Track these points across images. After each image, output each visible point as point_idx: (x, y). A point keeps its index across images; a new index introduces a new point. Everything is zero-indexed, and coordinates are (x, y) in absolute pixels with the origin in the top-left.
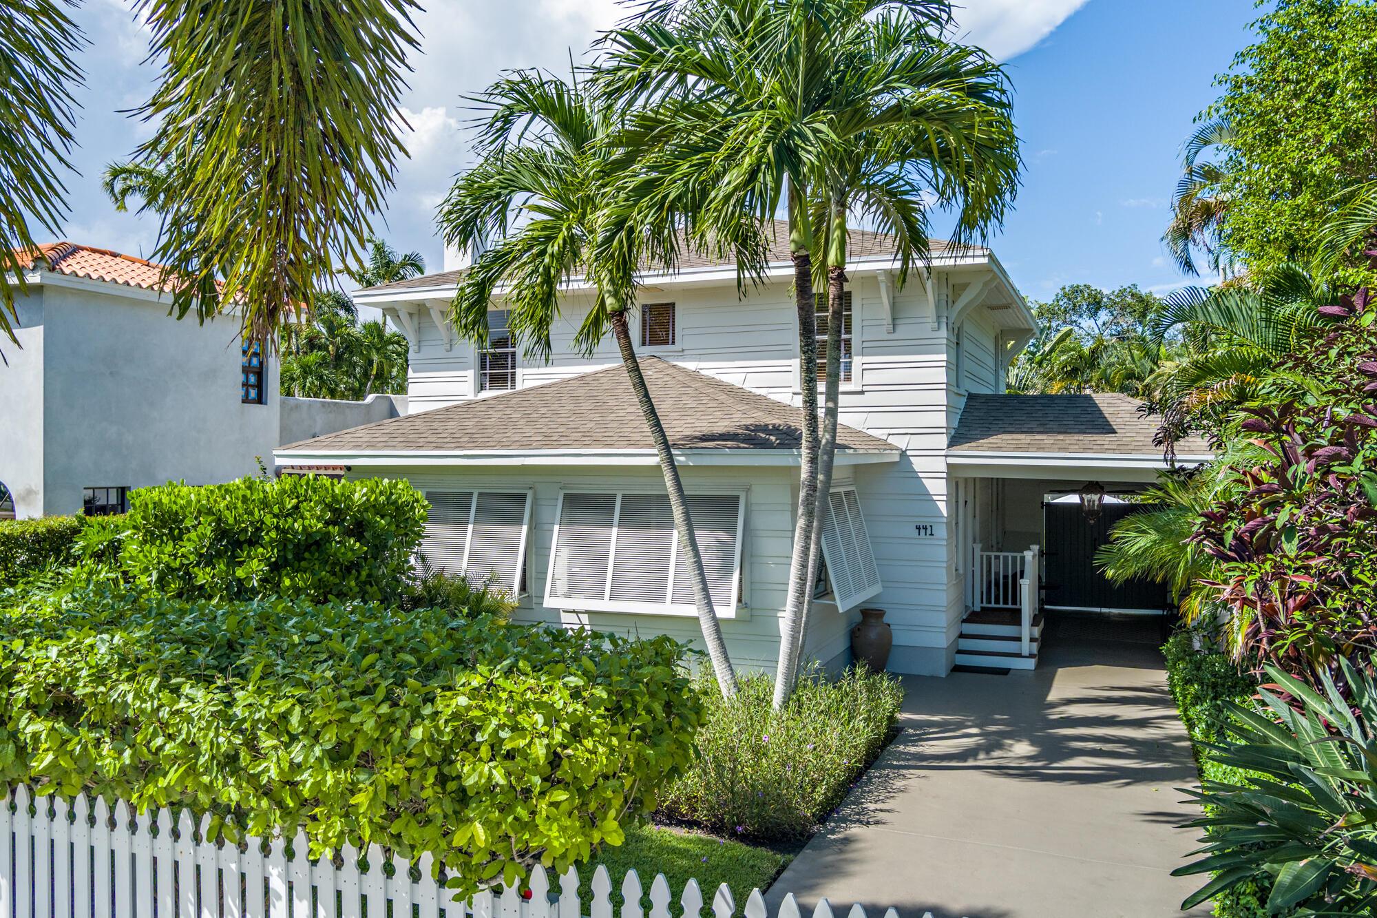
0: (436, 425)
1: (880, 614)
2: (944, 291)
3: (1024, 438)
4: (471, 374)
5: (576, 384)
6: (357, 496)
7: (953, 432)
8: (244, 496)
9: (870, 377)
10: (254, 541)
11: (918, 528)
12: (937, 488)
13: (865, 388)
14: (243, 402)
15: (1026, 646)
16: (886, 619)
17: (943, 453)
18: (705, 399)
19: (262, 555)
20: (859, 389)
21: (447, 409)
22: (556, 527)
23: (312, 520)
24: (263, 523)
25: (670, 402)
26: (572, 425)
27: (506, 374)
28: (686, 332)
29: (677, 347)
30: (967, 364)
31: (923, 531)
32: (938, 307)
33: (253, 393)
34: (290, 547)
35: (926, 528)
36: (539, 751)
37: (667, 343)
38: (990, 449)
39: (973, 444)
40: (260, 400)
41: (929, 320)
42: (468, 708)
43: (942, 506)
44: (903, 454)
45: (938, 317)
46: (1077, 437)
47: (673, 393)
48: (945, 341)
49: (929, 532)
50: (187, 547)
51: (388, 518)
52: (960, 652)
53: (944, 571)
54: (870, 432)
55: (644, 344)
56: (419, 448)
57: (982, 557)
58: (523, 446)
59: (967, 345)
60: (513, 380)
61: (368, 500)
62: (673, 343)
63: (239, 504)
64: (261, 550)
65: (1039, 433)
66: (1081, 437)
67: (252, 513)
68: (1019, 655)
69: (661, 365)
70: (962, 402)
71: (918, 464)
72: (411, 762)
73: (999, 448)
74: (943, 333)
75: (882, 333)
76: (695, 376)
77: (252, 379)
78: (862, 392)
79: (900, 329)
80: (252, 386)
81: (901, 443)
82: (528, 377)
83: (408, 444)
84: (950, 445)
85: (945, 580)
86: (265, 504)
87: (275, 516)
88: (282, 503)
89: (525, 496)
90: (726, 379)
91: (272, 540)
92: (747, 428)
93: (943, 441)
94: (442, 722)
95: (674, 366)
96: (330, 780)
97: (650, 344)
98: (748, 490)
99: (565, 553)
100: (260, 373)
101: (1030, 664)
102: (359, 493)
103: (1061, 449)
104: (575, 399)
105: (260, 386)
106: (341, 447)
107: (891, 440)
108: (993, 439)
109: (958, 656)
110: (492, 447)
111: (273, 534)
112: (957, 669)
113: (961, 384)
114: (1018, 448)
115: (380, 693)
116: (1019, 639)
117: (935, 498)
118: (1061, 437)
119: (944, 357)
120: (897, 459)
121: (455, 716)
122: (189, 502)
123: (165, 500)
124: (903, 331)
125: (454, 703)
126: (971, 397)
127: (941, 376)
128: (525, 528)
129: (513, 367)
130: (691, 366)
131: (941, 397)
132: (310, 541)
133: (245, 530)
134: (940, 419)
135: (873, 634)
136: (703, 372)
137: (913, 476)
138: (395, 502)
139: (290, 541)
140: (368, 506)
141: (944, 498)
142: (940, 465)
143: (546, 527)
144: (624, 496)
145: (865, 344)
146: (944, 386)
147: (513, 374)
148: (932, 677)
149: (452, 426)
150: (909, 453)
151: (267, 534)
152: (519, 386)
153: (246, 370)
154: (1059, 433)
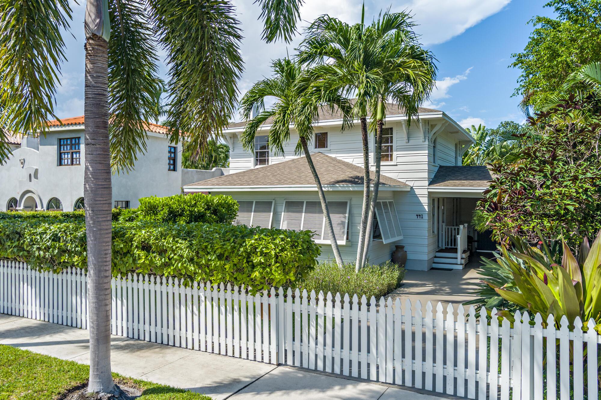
0: (240, 177)
1: (403, 247)
2: (427, 127)
3: (458, 182)
4: (252, 159)
5: (290, 163)
6: (215, 201)
7: (431, 180)
8: (178, 200)
9: (400, 160)
10: (181, 215)
11: (417, 216)
12: (424, 201)
13: (398, 164)
14: (169, 170)
15: (459, 261)
16: (405, 249)
17: (427, 187)
18: (337, 167)
19: (184, 219)
20: (396, 164)
21: (244, 172)
22: (283, 213)
23: (200, 208)
24: (184, 208)
25: (324, 169)
26: (288, 177)
27: (265, 159)
28: (331, 143)
29: (328, 149)
30: (438, 154)
31: (419, 217)
32: (424, 133)
33: (172, 167)
34: (193, 217)
35: (420, 216)
36: (273, 253)
37: (325, 147)
38: (444, 186)
39: (438, 184)
40: (174, 170)
41: (421, 138)
42: (254, 243)
43: (426, 208)
44: (412, 188)
45: (425, 137)
46: (477, 181)
47: (325, 166)
48: (427, 146)
49: (421, 217)
50: (159, 217)
51: (225, 209)
52: (434, 263)
53: (427, 231)
54: (399, 180)
55: (316, 148)
56: (235, 185)
57: (446, 228)
58: (271, 184)
59: (438, 147)
60: (268, 161)
61: (218, 202)
62: (327, 147)
63: (177, 202)
64: (184, 218)
65: (464, 180)
66: (479, 181)
67: (180, 205)
68: (457, 264)
69: (322, 156)
70: (436, 169)
71: (417, 192)
72: (240, 258)
73: (448, 186)
74: (427, 143)
75: (404, 142)
76: (334, 159)
77: (172, 162)
78: (397, 165)
79: (410, 141)
80: (172, 164)
81: (411, 184)
82: (273, 160)
83: (231, 184)
84: (429, 185)
85: (427, 235)
86: (185, 202)
87: (189, 206)
88: (191, 202)
89: (272, 202)
90: (346, 160)
91: (187, 214)
92: (351, 177)
93: (426, 183)
94: (248, 247)
95: (327, 156)
96: (218, 263)
97: (318, 148)
98: (351, 200)
99: (286, 222)
100: (174, 160)
101: (461, 267)
102: (216, 200)
103: (470, 186)
104: (290, 168)
105: (174, 164)
106: (207, 185)
107: (407, 183)
108: (446, 183)
109: (434, 264)
110: (260, 185)
111: (188, 212)
112: (433, 269)
113: (436, 162)
114: (455, 186)
115: (232, 240)
116: (457, 258)
117: (423, 204)
118: (471, 181)
119: (427, 152)
120: (409, 190)
121: (251, 245)
122: (160, 202)
123: (152, 201)
124: (412, 142)
125: (251, 242)
126: (441, 167)
127: (426, 159)
128: (272, 214)
129: (268, 157)
130: (333, 156)
131: (426, 167)
132: (200, 215)
133: (178, 211)
134: (426, 175)
135: (400, 254)
136: (338, 158)
137: (415, 196)
138: (227, 203)
139: (193, 215)
140: (219, 205)
141: (427, 204)
142: (426, 192)
143: (280, 213)
144: (307, 202)
145: (398, 147)
146: (427, 163)
147: (268, 159)
148: (422, 271)
149: (246, 178)
150: (414, 188)
151: (186, 212)
152: (270, 164)
153: (170, 158)
154: (471, 180)
